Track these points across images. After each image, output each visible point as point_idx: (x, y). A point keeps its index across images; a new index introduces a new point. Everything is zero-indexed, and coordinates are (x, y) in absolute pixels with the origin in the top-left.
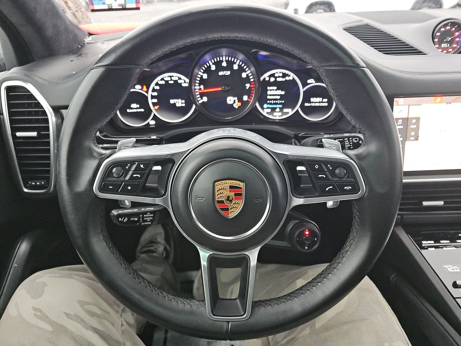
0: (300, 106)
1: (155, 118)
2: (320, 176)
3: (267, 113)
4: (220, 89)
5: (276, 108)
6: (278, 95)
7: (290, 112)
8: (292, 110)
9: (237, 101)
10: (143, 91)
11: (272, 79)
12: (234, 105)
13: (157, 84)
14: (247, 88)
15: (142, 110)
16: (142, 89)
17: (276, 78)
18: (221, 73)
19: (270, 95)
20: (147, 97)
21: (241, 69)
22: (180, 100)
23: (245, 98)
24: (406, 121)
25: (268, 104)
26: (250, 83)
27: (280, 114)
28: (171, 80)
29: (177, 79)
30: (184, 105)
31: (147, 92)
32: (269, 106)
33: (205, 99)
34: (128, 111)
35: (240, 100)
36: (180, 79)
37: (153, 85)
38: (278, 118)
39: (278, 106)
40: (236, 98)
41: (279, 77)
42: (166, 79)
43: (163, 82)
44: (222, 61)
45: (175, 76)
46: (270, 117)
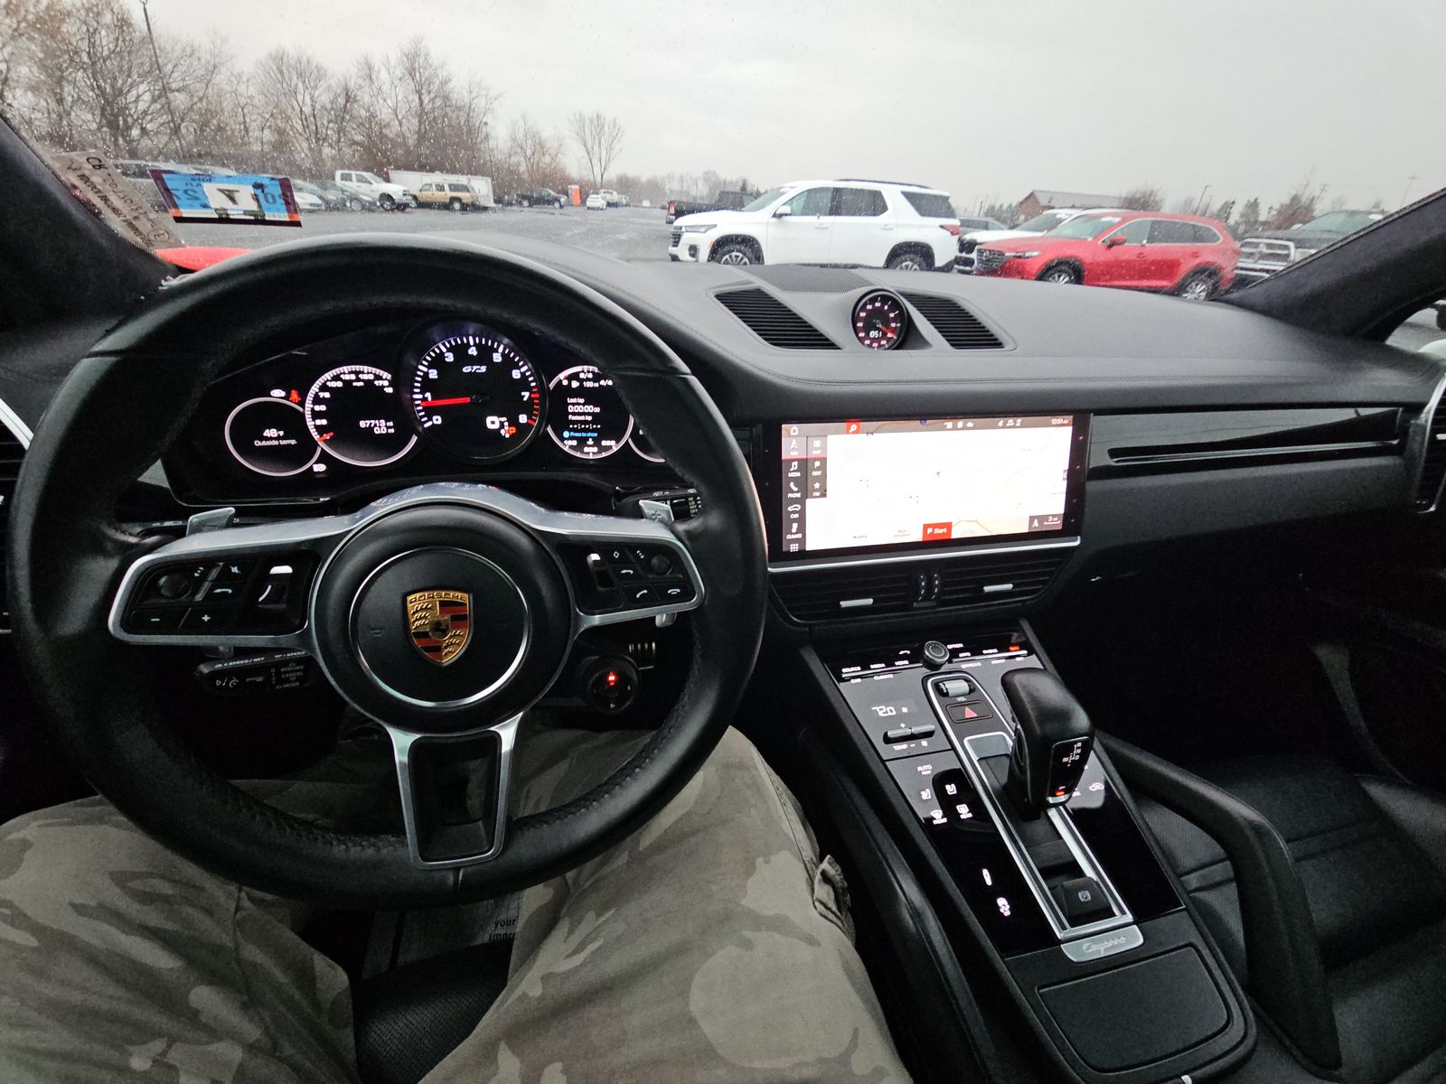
0: (631, 436)
1: (324, 458)
2: (624, 571)
3: (571, 447)
4: (468, 400)
5: (587, 439)
6: (589, 414)
7: (613, 446)
8: (617, 442)
9: (506, 424)
10: (292, 401)
11: (575, 384)
12: (502, 432)
13: (324, 388)
14: (525, 399)
15: (293, 442)
16: (286, 398)
17: (581, 381)
18: (466, 369)
19: (574, 414)
20: (303, 415)
21: (509, 364)
22: (383, 421)
23: (523, 419)
24: (805, 464)
25: (570, 430)
26: (529, 389)
27: (595, 449)
28: (358, 380)
29: (371, 377)
30: (392, 431)
31: (302, 404)
32: (572, 434)
33: (437, 420)
34: (257, 443)
35: (513, 421)
36: (378, 377)
37: (315, 388)
38: (591, 457)
39: (589, 434)
40: (504, 419)
41: (588, 379)
42: (347, 377)
43: (340, 384)
44: (468, 346)
45: (366, 372)
46: (578, 455)
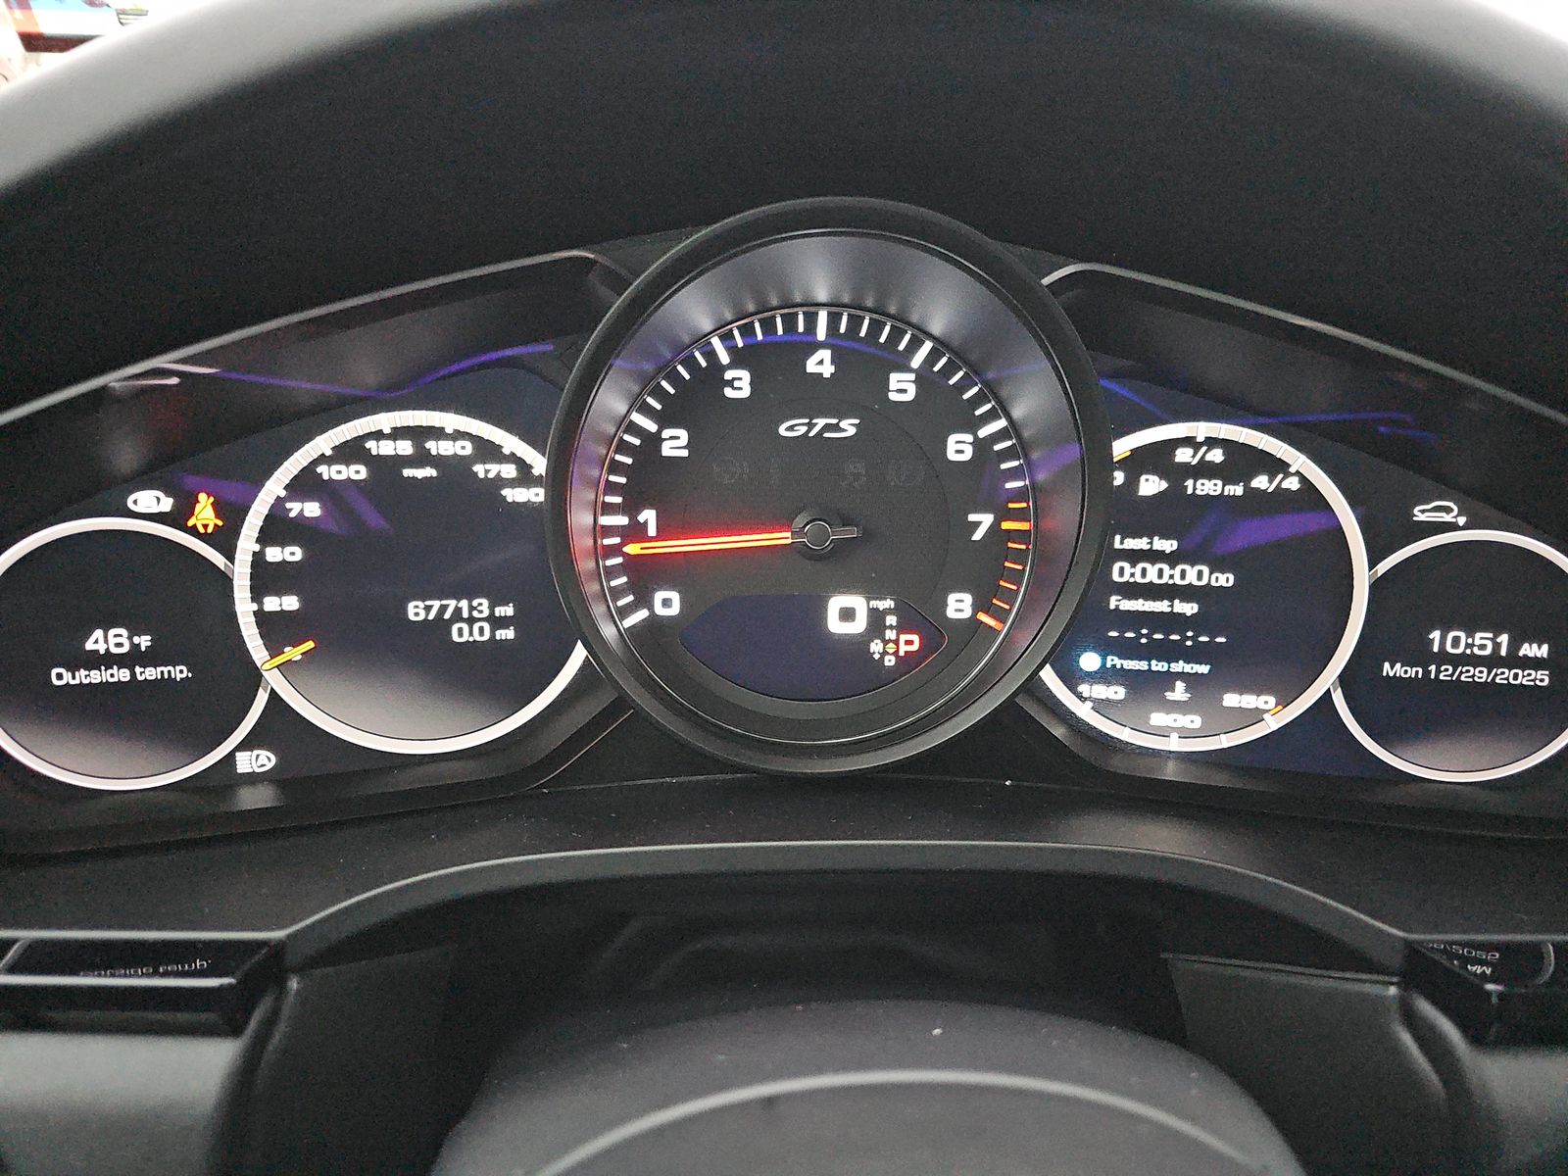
0: (1344, 680)
1: (277, 726)
3: (1101, 706)
4: (784, 538)
5: (1169, 679)
6: (1187, 593)
7: (1274, 715)
8: (1285, 702)
9: (891, 620)
10: (193, 531)
11: (1151, 485)
12: (876, 647)
13: (305, 484)
14: (977, 537)
15: (180, 672)
16: (178, 518)
17: (1177, 474)
18: (791, 429)
19: (1132, 590)
20: (225, 581)
21: (939, 410)
22: (483, 605)
23: (959, 606)
25: (1105, 648)
26: (996, 501)
27: (1193, 721)
28: (422, 458)
29: (465, 448)
30: (508, 634)
31: (225, 539)
32: (1113, 661)
33: (668, 603)
34: (61, 677)
35: (920, 615)
36: (488, 451)
37: (274, 487)
38: (1174, 744)
39: (1179, 667)
40: (889, 603)
41: (1204, 470)
42: (386, 448)
43: (358, 472)
44: (809, 344)
45: (449, 430)
46: (1125, 735)
